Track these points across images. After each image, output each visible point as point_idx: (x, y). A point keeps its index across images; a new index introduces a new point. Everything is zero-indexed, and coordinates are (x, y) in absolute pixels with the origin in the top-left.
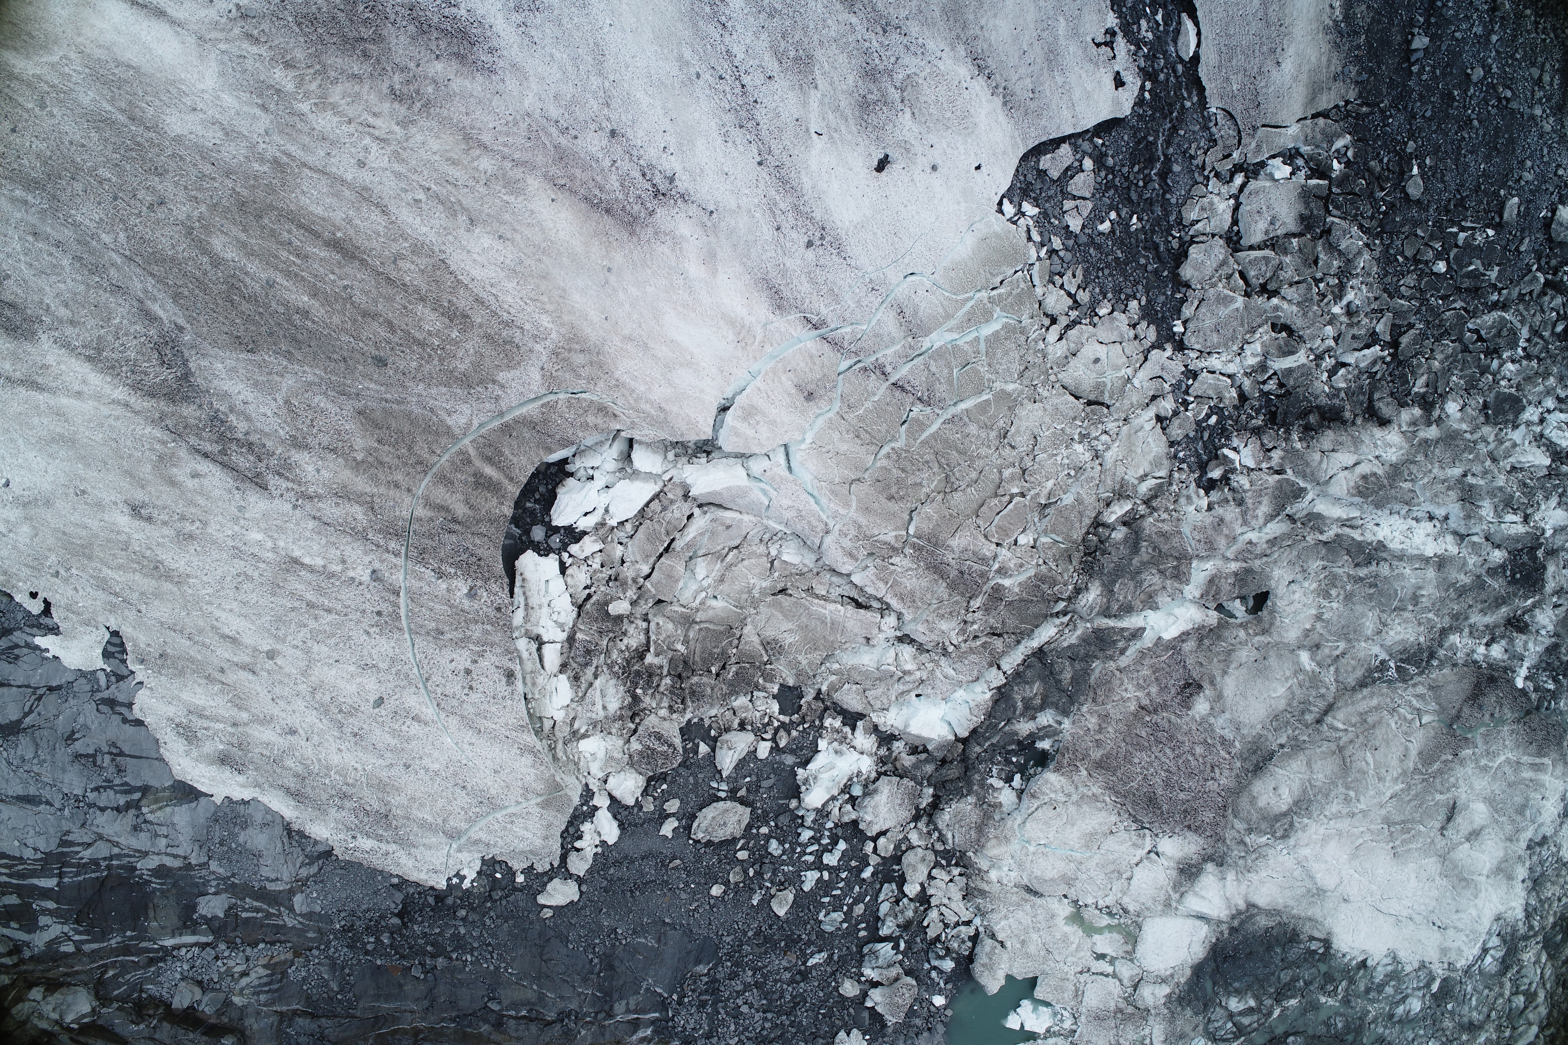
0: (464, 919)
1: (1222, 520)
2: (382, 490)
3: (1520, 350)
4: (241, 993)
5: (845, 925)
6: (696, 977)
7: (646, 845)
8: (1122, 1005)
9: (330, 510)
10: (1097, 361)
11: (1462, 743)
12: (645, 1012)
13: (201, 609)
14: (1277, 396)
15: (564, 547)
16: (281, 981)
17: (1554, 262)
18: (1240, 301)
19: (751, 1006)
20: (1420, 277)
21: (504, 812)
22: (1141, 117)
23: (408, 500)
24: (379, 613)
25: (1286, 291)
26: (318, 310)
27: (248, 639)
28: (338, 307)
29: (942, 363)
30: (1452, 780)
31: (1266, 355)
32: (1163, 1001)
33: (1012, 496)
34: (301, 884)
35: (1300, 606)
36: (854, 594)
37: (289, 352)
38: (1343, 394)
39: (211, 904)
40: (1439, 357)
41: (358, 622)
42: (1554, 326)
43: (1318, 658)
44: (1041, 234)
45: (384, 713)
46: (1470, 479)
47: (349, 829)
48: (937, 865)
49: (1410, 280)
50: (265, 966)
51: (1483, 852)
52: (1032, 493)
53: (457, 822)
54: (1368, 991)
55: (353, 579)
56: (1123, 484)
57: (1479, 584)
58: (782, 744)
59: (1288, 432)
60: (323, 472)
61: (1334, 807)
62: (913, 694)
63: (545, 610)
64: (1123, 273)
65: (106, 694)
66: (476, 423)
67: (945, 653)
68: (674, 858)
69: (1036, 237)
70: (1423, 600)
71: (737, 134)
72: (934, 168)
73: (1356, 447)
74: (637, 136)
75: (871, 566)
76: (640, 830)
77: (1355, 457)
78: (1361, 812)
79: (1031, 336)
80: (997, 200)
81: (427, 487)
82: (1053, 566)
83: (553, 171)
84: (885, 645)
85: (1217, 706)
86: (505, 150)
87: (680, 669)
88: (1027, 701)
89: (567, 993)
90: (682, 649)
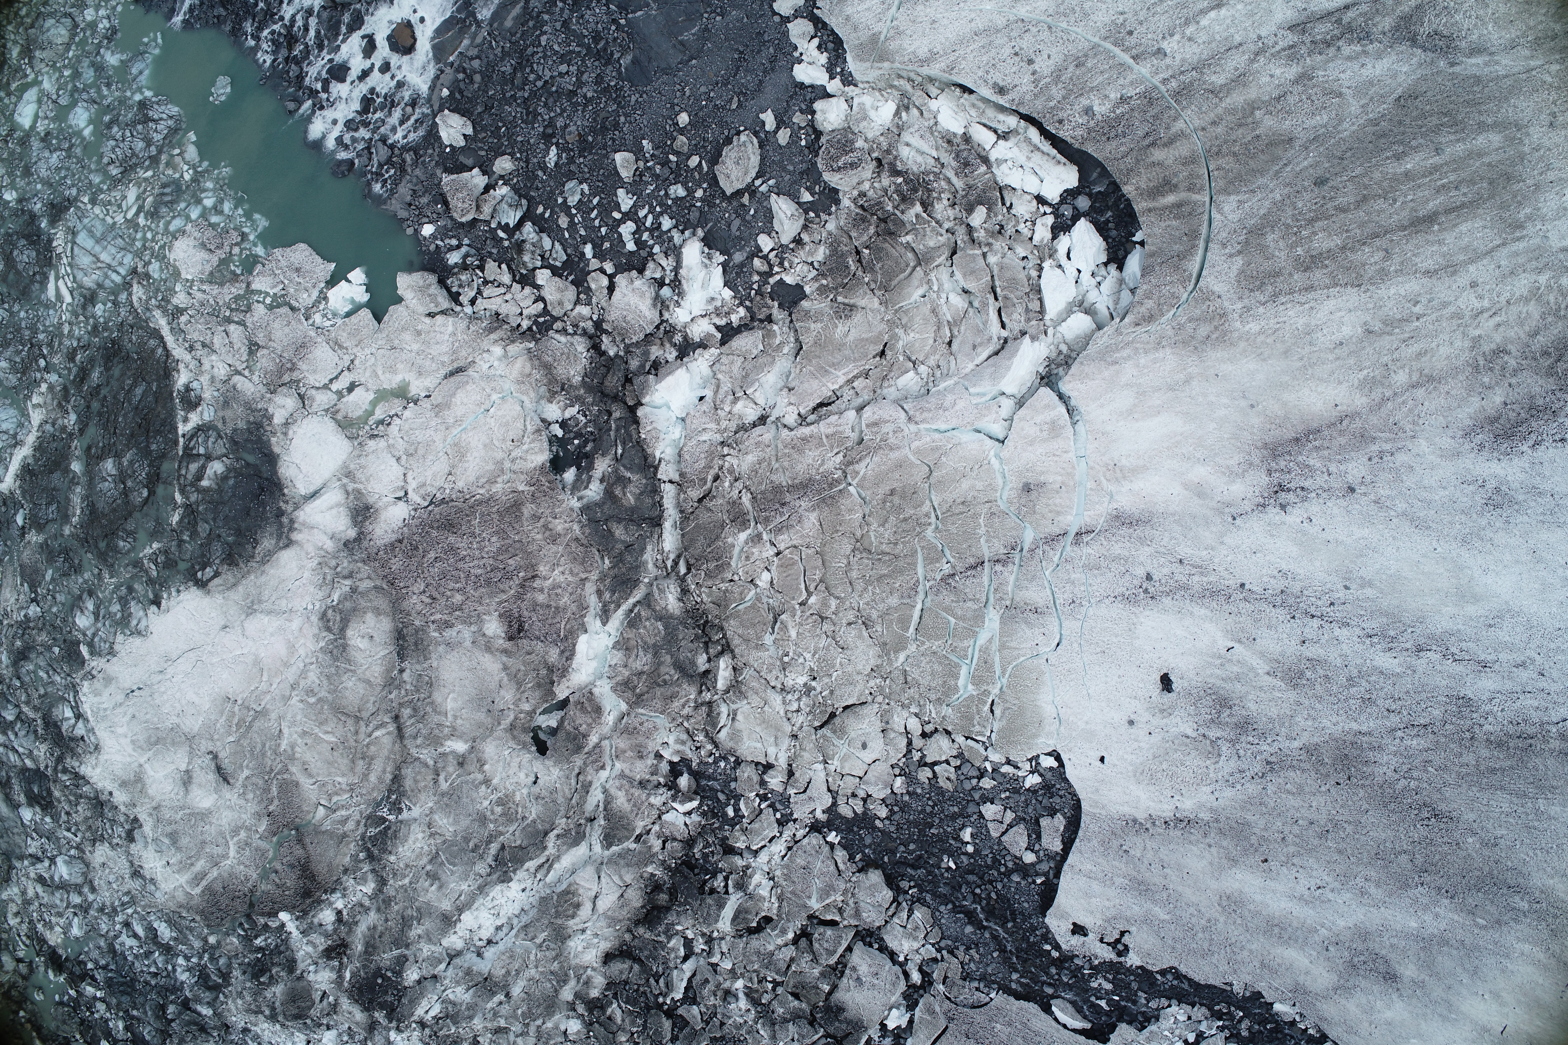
1: (641, 757)
2: (1220, 110)
5: (560, 200)
6: (624, 50)
7: (770, 92)
8: (296, 375)
9: (1237, 61)
10: (864, 746)
11: (274, 829)
14: (705, 882)
15: (1056, 213)
18: (815, 904)
19: (561, 75)
22: (1033, 929)
23: (1197, 123)
24: (1130, 33)
25: (791, 951)
26: (1395, 168)
28: (1385, 184)
29: (969, 614)
30: (251, 796)
31: (751, 895)
32: (271, 410)
37: (1377, 125)
38: (662, 938)
43: (450, 758)
44: (1004, 775)
46: (501, 997)
48: (545, 312)
51: (166, 778)
52: (799, 613)
54: (131, 590)
55: (1172, 35)
56: (742, 695)
57: (401, 943)
58: (757, 262)
59: (668, 868)
60: (1268, 79)
61: (313, 676)
62: (709, 396)
63: (1022, 160)
64: (916, 824)
66: (1215, 215)
67: (725, 444)
68: (740, 105)
69: (1006, 769)
70: (427, 884)
71: (1280, 584)
72: (1131, 723)
73: (608, 917)
74: (1335, 507)
75: (852, 435)
76: (785, 98)
77: (601, 911)
78: (290, 697)
79: (930, 707)
80: (1064, 757)
81: (1195, 144)
82: (723, 586)
83: (1358, 423)
84: (771, 402)
85: (482, 641)
86: (1400, 400)
87: (891, 225)
88: (625, 483)
90: (904, 239)
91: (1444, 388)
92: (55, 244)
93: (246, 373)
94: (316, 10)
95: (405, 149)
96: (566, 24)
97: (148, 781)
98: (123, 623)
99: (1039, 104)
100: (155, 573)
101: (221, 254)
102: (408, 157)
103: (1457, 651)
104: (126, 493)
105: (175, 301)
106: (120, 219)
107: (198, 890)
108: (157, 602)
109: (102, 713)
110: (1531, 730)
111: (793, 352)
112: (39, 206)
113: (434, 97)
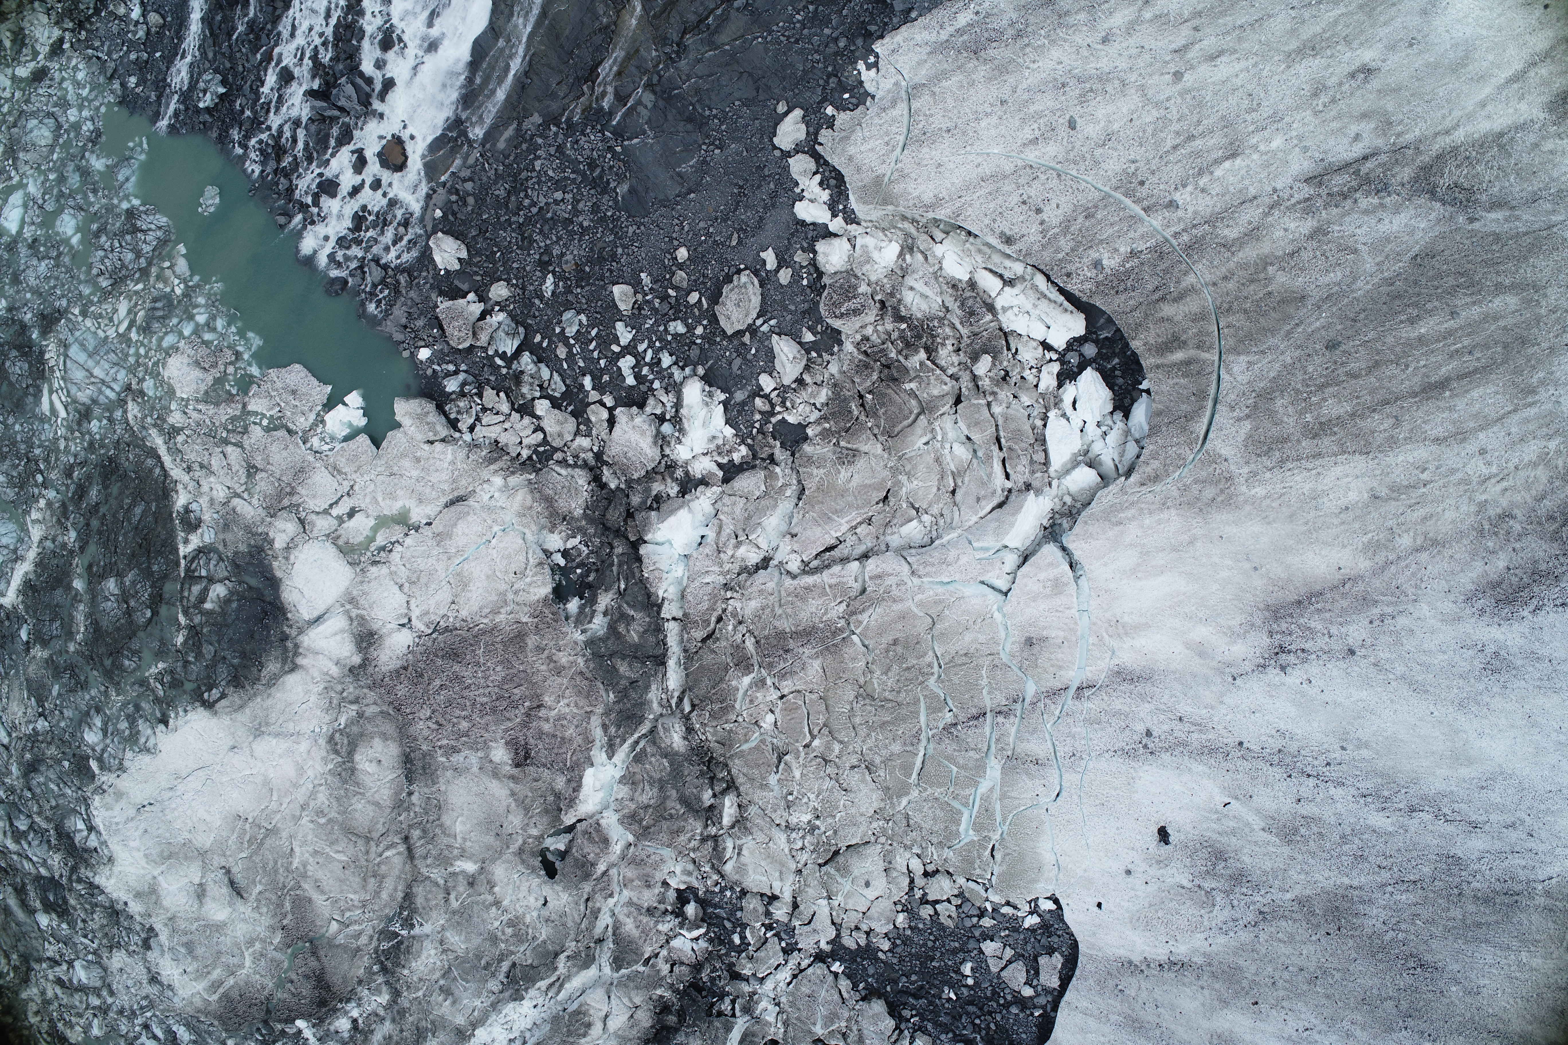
0: (836, 40)
1: (649, 886)
2: (1231, 265)
5: (558, 330)
6: (620, 178)
7: (770, 230)
8: (295, 499)
9: (1251, 214)
10: (867, 884)
11: (289, 941)
12: (626, 115)
13: (1256, 54)
14: (713, 1005)
15: (1062, 360)
18: (819, 1031)
19: (556, 202)
21: (901, 144)
23: (1208, 277)
24: (1142, 183)
26: (1408, 333)
27: (1204, 69)
28: (1398, 349)
29: (971, 764)
30: (265, 911)
31: (757, 1020)
32: (271, 534)
36: (836, 553)
37: (1392, 284)
43: (461, 878)
44: (1004, 915)
45: (1061, 121)
47: (988, 15)
48: (545, 442)
51: (180, 890)
52: (803, 754)
53: (922, 103)
54: (138, 708)
55: (1185, 186)
56: (747, 831)
58: (758, 401)
59: (676, 991)
60: (1282, 233)
61: (322, 797)
62: (711, 537)
63: (1029, 307)
64: (917, 956)
66: (1224, 376)
67: (726, 586)
68: (740, 242)
69: (1006, 910)
70: (441, 998)
71: (1277, 744)
72: (1128, 872)
73: (618, 1036)
74: (1335, 669)
75: (855, 585)
76: (786, 235)
77: (611, 1030)
78: (300, 817)
79: (931, 849)
80: (1063, 902)
81: (1206, 300)
82: (727, 726)
83: (1361, 587)
84: (774, 544)
85: (489, 767)
86: (1403, 564)
87: (894, 371)
88: (629, 620)
89: (699, 69)
90: (907, 386)
91: (1447, 552)
92: (47, 356)
93: (246, 495)
94: (304, 120)
95: (399, 269)
96: (560, 148)
97: (163, 893)
98: (132, 739)
99: (1047, 256)
100: (161, 693)
101: (215, 373)
102: (403, 279)
103: (1449, 812)
104: (129, 612)
105: (171, 420)
106: (112, 333)
107: (215, 997)
108: (164, 721)
109: (114, 827)
110: (1518, 888)
111: (796, 494)
112: (29, 316)
113: (427, 217)
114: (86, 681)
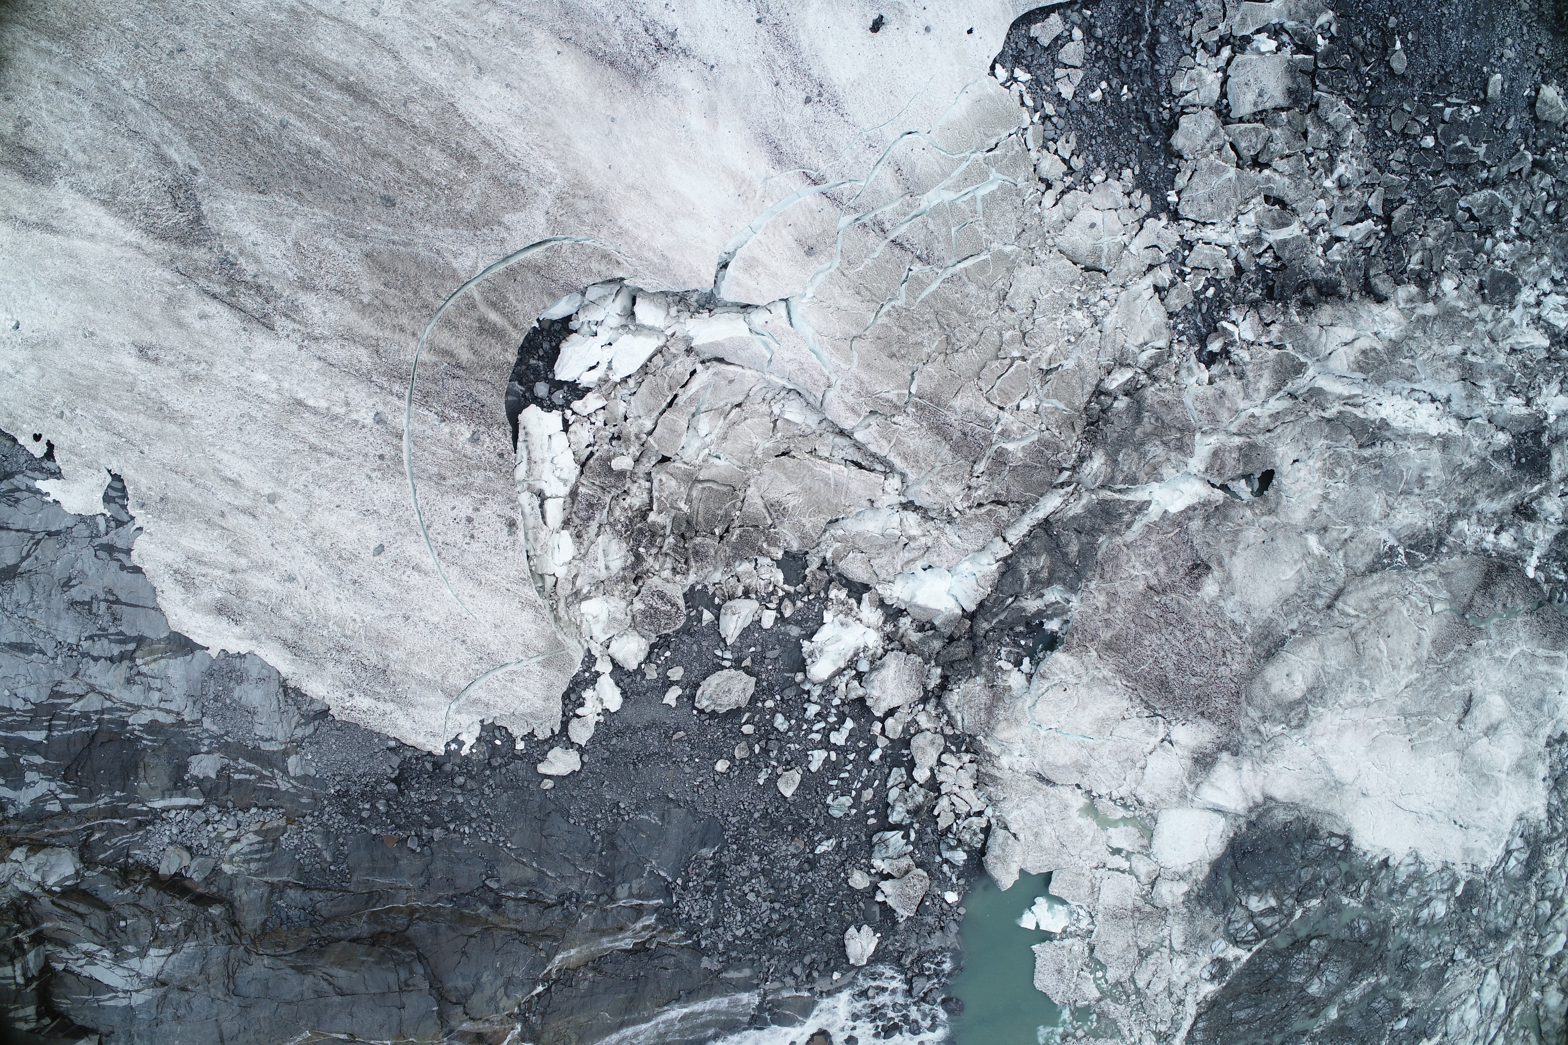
0: (461, 787)
1: (1223, 392)
2: (388, 333)
3: (1512, 230)
4: (231, 861)
5: (854, 811)
6: (702, 860)
7: (650, 714)
8: (1140, 903)
9: (336, 351)
10: (1093, 226)
11: (1476, 633)
12: (648, 897)
13: (203, 451)
14: (1274, 270)
15: (567, 405)
16: (273, 848)
17: (1540, 142)
18: (1232, 172)
19: (758, 895)
20: (1409, 153)
21: (504, 670)
23: (413, 344)
24: (381, 457)
25: (1277, 163)
26: (329, 149)
27: (249, 482)
28: (349, 147)
29: (940, 221)
30: (1467, 671)
31: (1260, 227)
32: (1181, 899)
33: (1013, 360)
34: (297, 745)
35: (1305, 484)
36: (857, 457)
37: (300, 193)
38: (1338, 269)
39: (203, 764)
40: (1433, 234)
41: (360, 466)
42: (1545, 206)
43: (1327, 541)
44: (1034, 99)
45: (384, 561)
46: (1469, 358)
47: (346, 686)
48: (946, 750)
49: (1400, 154)
50: (256, 833)
51: (1502, 747)
52: (1033, 357)
53: (458, 680)
54: (1391, 892)
55: (356, 422)
56: (1123, 352)
57: (1485, 468)
58: (787, 613)
59: (1286, 306)
60: (330, 314)
61: (1349, 696)
62: (920, 564)
63: (548, 465)
64: (1116, 141)
65: (105, 540)
66: (481, 268)
67: (950, 520)
68: (678, 729)
69: (1029, 102)
70: (1430, 482)
72: (927, 29)
73: (1355, 322)
75: (873, 423)
76: (643, 699)
77: (1354, 332)
78: (1377, 701)
79: (1027, 198)
80: (989, 62)
81: (432, 331)
82: (1056, 433)
83: (560, 24)
84: (889, 512)
85: (1226, 588)
87: (683, 528)
88: (1034, 574)
89: (568, 871)
90: (685, 508)
93: (1167, 943)
95: (902, 970)
96: (714, 926)
97: (1515, 759)
98: (1417, 877)
99: (499, 485)
100: (1366, 884)
102: (907, 961)
104: (1324, 958)
107: (1561, 654)
108: (1385, 864)
109: (1494, 837)
111: (836, 525)
113: (846, 981)
114: (1401, 947)
